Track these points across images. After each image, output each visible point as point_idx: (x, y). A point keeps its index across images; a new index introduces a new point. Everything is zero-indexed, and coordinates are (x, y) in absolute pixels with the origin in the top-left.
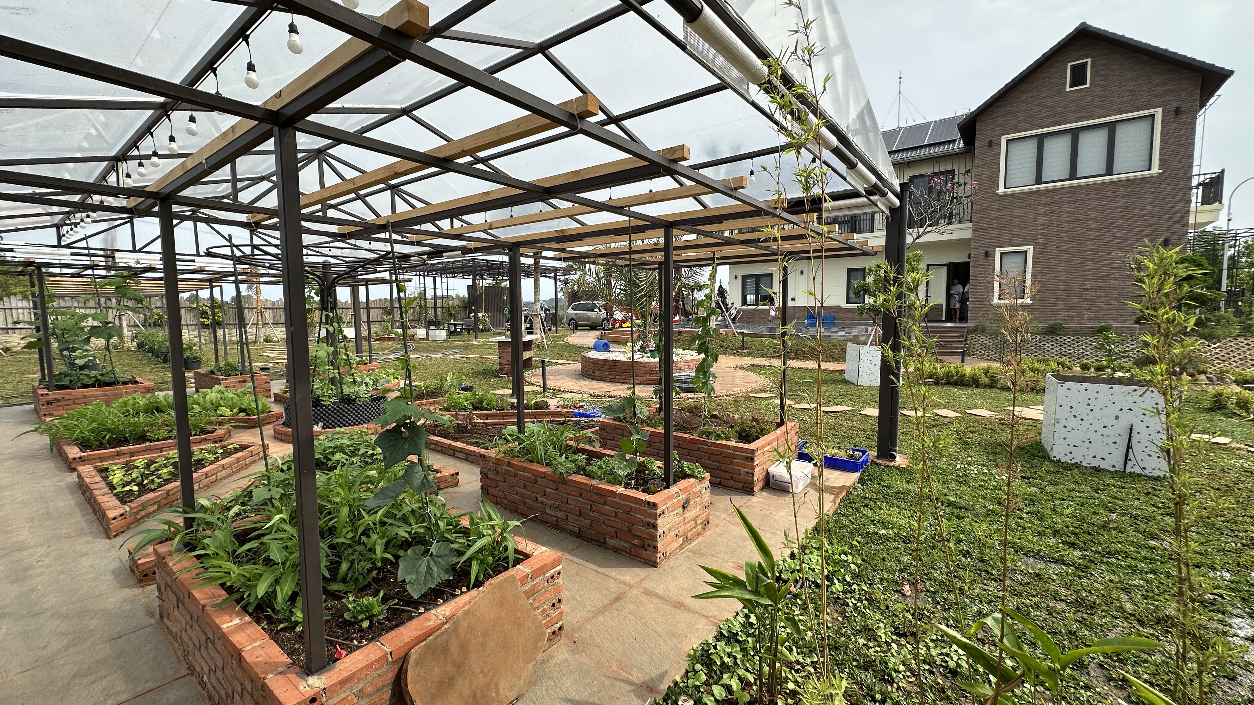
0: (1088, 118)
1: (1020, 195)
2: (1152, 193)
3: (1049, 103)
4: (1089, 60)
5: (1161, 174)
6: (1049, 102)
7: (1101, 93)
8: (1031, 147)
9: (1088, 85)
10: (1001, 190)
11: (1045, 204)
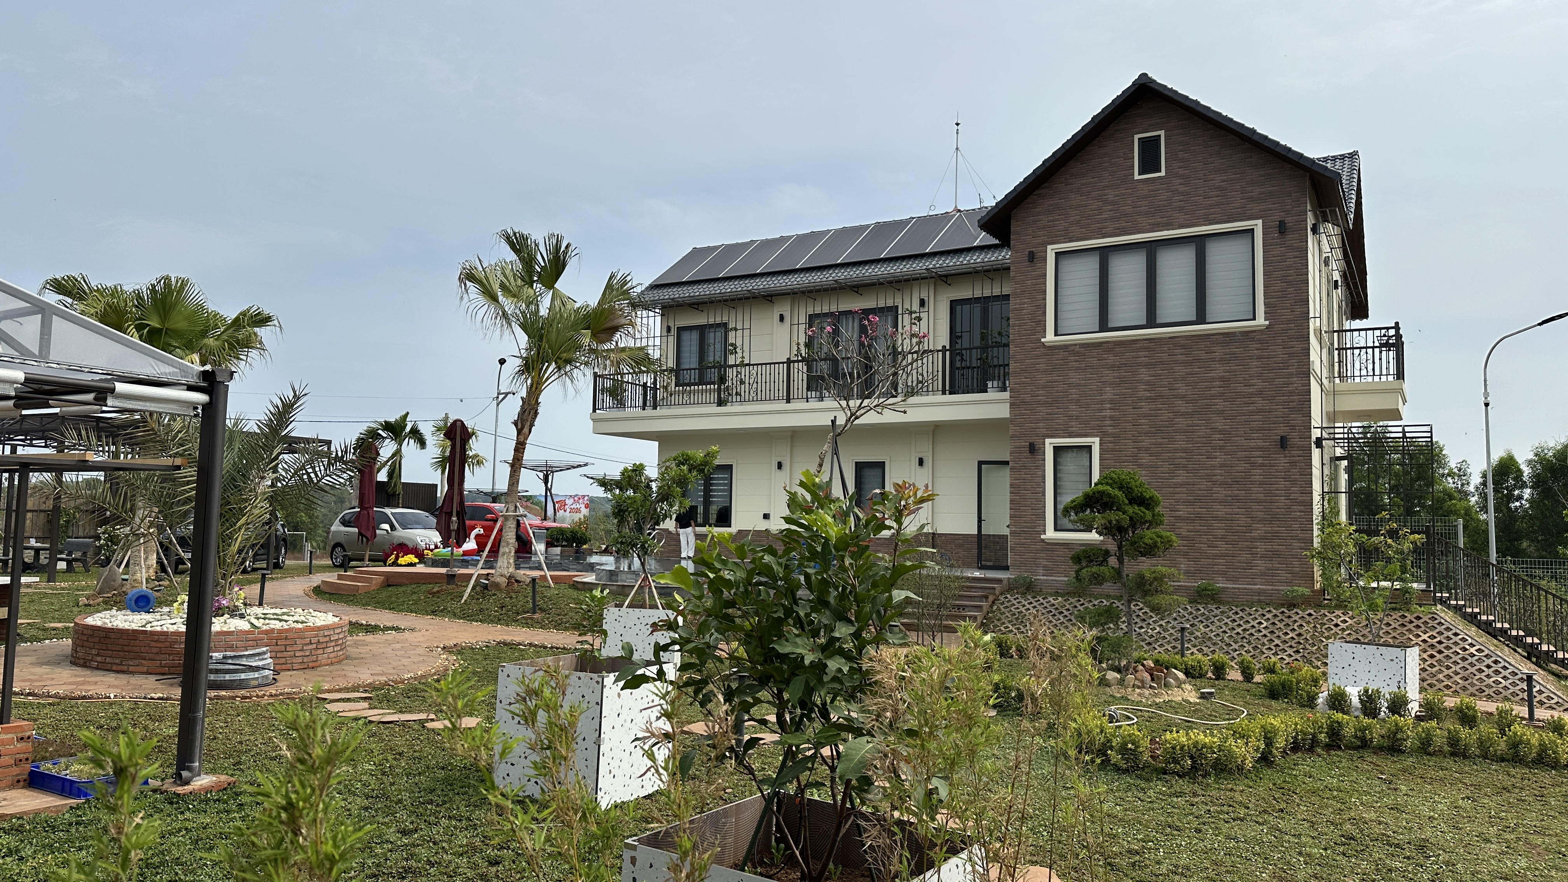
0: (1168, 226)
1: (1077, 348)
2: (1259, 358)
3: (1111, 197)
4: (1162, 133)
5: (1268, 327)
6: (1111, 195)
7: (1182, 188)
8: (1089, 268)
9: (1163, 173)
10: (1050, 337)
11: (1112, 367)
